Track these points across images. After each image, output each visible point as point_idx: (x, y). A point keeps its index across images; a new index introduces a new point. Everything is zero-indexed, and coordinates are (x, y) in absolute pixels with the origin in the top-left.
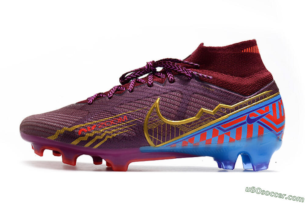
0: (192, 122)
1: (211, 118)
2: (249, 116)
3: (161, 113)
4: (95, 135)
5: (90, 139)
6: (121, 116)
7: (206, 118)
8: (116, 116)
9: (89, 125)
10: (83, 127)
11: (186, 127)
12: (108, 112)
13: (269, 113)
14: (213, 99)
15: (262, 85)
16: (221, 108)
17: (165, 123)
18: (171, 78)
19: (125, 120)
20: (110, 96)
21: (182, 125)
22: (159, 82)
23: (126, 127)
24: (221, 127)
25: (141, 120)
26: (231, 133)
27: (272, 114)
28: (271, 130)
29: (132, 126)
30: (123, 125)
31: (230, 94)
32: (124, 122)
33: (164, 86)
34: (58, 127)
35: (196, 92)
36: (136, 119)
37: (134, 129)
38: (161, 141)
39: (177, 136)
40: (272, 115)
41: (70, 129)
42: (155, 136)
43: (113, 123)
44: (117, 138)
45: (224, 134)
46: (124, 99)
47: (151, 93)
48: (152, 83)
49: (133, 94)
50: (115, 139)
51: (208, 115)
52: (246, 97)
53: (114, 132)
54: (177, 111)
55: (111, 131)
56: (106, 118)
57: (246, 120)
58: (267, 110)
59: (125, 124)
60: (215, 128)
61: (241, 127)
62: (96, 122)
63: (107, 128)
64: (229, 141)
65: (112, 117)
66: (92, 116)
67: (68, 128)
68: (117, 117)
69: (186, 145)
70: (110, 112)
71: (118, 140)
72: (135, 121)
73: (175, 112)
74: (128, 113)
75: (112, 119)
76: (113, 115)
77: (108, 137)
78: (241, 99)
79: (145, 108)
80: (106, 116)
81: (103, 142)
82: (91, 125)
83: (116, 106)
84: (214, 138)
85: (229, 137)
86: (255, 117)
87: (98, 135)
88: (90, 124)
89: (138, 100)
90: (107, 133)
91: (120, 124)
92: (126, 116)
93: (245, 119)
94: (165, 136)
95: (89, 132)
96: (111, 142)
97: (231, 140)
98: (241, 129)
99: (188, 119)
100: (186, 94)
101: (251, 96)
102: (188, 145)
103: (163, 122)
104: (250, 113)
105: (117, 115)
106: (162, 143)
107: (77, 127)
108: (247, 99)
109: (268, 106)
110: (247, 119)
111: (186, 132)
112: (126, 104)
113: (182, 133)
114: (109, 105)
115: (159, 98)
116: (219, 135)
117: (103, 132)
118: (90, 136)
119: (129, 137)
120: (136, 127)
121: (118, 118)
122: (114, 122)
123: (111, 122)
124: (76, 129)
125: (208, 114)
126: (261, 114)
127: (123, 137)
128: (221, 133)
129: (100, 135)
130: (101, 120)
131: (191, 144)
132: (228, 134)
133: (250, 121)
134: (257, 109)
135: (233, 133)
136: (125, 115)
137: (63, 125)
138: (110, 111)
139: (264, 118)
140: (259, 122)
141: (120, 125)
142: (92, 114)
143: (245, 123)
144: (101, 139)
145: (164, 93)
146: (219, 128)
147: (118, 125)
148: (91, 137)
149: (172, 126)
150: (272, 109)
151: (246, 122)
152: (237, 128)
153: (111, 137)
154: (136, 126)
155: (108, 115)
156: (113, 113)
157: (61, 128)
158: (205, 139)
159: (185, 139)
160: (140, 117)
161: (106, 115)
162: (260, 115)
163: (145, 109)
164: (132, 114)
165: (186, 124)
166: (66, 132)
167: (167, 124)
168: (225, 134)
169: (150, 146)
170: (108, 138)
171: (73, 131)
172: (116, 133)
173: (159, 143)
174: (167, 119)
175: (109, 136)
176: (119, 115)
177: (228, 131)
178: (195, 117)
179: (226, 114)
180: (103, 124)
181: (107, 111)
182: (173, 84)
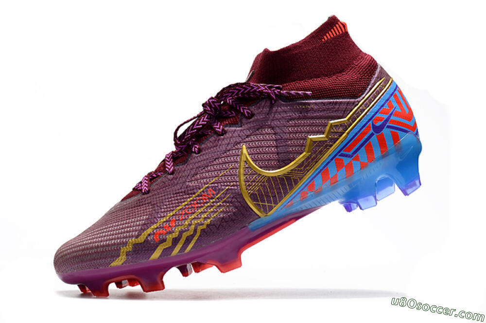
0: (303, 162)
1: (326, 146)
2: (374, 124)
3: (257, 165)
4: (181, 232)
5: (176, 241)
6: (203, 191)
7: (320, 148)
8: (196, 194)
9: (164, 222)
10: (157, 228)
11: (298, 170)
12: (181, 192)
13: (396, 110)
14: (317, 119)
15: (371, 75)
16: (334, 126)
17: (269, 177)
18: (247, 112)
19: (213, 195)
20: (171, 170)
21: (292, 170)
22: (232, 124)
23: (218, 204)
24: (344, 153)
25: (233, 185)
26: (359, 155)
27: (398, 109)
28: (406, 132)
29: (225, 199)
30: (213, 202)
31: (336, 103)
32: (212, 198)
33: (241, 126)
34: (120, 244)
35: (290, 118)
36: (227, 187)
37: (231, 202)
38: (273, 205)
39: (291, 188)
40: (400, 111)
41: (139, 239)
42: (263, 201)
43: (197, 205)
44: (213, 225)
45: (351, 161)
46: (195, 167)
47: (229, 144)
48: (223, 130)
49: (204, 154)
50: (211, 227)
51: (320, 143)
52: (359, 99)
53: (205, 218)
54: (278, 154)
55: (200, 218)
56: (184, 202)
57: (372, 131)
58: (391, 106)
59: (214, 200)
60: (337, 157)
61: (370, 142)
62: (172, 214)
63: (193, 217)
64: (360, 168)
65: (191, 199)
66: (161, 209)
67: (136, 239)
68: (198, 196)
69: (305, 198)
70: (184, 192)
71: (216, 227)
72: (227, 190)
73: (275, 156)
74: (212, 183)
75: (193, 200)
76: (191, 194)
77: (200, 228)
78: (354, 104)
79: (231, 167)
80: (183, 200)
81: (196, 238)
82: (167, 221)
83: (188, 180)
84: (340, 171)
85: (359, 162)
86: (381, 121)
87: (186, 231)
88: (165, 220)
89: (215, 160)
90: (196, 224)
91: (208, 202)
92: (211, 189)
93: (370, 129)
94: (275, 196)
95: (170, 233)
96: (208, 234)
97: (363, 166)
98: (370, 144)
99: (297, 159)
100: (278, 126)
101: (364, 95)
102: (309, 194)
103: (266, 176)
104: (373, 119)
105: (197, 191)
106: (275, 206)
107: (149, 231)
108: (360, 101)
109: (390, 101)
110: (373, 128)
111: (301, 179)
112: (202, 172)
113: (296, 182)
114: (177, 184)
115: (244, 146)
116: (345, 165)
117: (190, 225)
118: (174, 237)
119: (229, 216)
120: (233, 198)
121: (201, 196)
122: (197, 203)
123: (193, 206)
124: (149, 235)
125: (320, 141)
126: (387, 114)
127: (221, 220)
128: (346, 161)
129: (189, 230)
130: (178, 208)
131: (312, 193)
132: (357, 159)
133: (378, 129)
134: (379, 110)
135: (362, 154)
136: (208, 187)
137: (126, 237)
138: (183, 190)
139: (393, 118)
140: (388, 127)
141: (209, 204)
142: (158, 205)
143: (372, 135)
144: (192, 235)
145: (248, 136)
146: (342, 155)
147: (206, 205)
148: (176, 238)
149: (279, 178)
150: (395, 103)
151: (372, 133)
152: (365, 145)
153: (205, 227)
154: (232, 196)
155: (183, 198)
156: (190, 192)
157: (125, 244)
158: (329, 178)
159: (303, 189)
160: (230, 182)
161: (180, 199)
162: (385, 117)
163: (231, 169)
164: (217, 183)
165: (296, 167)
166: (135, 246)
167: (272, 177)
168: (353, 160)
169: (260, 217)
170: (201, 230)
171: (146, 241)
172: (209, 218)
173: (271, 208)
174: (269, 170)
175: (201, 226)
176: (200, 191)
177: (355, 155)
178: (305, 153)
179: (344, 133)
180: (184, 212)
181: (179, 193)
182: (253, 118)
